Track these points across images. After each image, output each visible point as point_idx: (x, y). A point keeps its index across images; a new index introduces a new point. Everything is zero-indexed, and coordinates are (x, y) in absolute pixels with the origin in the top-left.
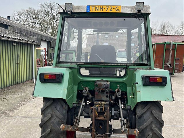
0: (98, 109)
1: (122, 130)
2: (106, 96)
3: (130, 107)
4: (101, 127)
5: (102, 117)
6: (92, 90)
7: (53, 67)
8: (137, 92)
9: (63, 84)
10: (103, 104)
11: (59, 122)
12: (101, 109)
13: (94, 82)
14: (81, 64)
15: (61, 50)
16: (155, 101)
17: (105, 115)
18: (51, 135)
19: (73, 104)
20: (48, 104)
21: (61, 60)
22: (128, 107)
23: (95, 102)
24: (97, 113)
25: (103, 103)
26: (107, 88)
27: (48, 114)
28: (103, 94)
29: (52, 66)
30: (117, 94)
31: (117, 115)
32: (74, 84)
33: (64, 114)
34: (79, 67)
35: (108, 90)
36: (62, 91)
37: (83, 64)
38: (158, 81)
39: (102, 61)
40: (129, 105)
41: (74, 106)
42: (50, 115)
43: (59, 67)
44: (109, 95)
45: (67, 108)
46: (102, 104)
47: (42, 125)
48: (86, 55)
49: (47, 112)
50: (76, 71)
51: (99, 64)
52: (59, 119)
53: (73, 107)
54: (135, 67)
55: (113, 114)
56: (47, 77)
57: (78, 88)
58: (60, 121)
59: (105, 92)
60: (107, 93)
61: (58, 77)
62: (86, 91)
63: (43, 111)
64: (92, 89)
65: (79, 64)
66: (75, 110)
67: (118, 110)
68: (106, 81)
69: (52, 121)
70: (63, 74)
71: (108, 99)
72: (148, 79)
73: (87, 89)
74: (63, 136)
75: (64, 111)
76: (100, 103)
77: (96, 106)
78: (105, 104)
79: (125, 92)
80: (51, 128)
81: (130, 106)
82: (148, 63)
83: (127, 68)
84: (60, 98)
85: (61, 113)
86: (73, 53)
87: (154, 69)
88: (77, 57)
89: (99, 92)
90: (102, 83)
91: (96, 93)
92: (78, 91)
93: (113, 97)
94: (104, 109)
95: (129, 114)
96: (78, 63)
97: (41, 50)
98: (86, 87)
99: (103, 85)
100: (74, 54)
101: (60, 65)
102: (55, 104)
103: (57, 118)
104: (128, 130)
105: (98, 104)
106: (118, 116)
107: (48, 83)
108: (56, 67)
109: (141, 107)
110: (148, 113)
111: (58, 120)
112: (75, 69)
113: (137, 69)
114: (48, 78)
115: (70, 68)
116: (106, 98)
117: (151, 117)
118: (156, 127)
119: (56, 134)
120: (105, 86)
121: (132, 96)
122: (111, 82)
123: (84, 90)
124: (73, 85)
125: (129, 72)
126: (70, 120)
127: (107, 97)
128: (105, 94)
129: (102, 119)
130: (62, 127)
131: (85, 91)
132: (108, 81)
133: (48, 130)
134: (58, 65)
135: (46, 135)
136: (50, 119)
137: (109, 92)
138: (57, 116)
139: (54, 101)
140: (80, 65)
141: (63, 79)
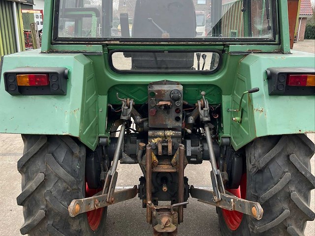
0: (157, 148)
1: (216, 198)
2: (174, 118)
3: (228, 140)
4: (165, 188)
5: (166, 167)
6: (141, 105)
7: (42, 52)
8: (255, 111)
9: (69, 97)
10: (168, 136)
11: (65, 191)
12: (165, 148)
13: (146, 86)
14: (112, 42)
15: (61, 7)
16: (299, 132)
17: (174, 160)
18: (49, 222)
19: (99, 137)
20: (36, 148)
21: (60, 35)
22: (225, 140)
23: (150, 133)
24: (155, 157)
25: (168, 134)
26: (178, 99)
27: (37, 172)
28: (168, 113)
29: (39, 50)
30: (201, 112)
31: (197, 155)
32: (99, 93)
33: (77, 170)
34: (109, 50)
35: (179, 104)
36: (67, 117)
37: (118, 42)
38: (308, 85)
39: (165, 35)
40: (225, 135)
41: (100, 142)
42: (40, 177)
43: (57, 52)
44: (181, 116)
45: (83, 152)
46: (165, 137)
47: (24, 201)
48: (124, 21)
49: (33, 168)
50: (102, 61)
51: (157, 41)
52: (65, 184)
53: (100, 146)
54: (245, 48)
55: (189, 154)
56: (25, 82)
57: (109, 101)
58: (68, 188)
59: (173, 109)
60: (177, 111)
61: (53, 80)
62: (129, 108)
63: (24, 166)
64: (141, 100)
65: (107, 45)
66: (104, 151)
67: (200, 145)
68: (174, 84)
69: (48, 189)
70: (66, 71)
71: (179, 124)
72: (283, 80)
73: (131, 104)
74: (78, 221)
75: (76, 162)
76: (160, 133)
77: (153, 141)
78: (172, 137)
79: (217, 105)
80: (47, 206)
81: (230, 138)
82: (275, 39)
83: (223, 51)
84: (64, 134)
85: (69, 170)
86: (90, 16)
87: (290, 53)
88: (103, 26)
89: (158, 109)
90: (166, 88)
91: (151, 110)
92: (109, 108)
93: (191, 120)
94: (170, 148)
95: (226, 154)
96: (105, 40)
97: (35, 15)
98: (128, 99)
99: (169, 93)
100: (94, 19)
101: (60, 47)
102: (53, 148)
103: (60, 181)
104: (232, 200)
105: (156, 137)
106: (200, 157)
107: (30, 97)
108: (51, 51)
109: (263, 146)
110: (280, 161)
111: (61, 186)
112: (99, 55)
113: (249, 52)
114: (28, 85)
115: (87, 55)
116: (174, 122)
117: (287, 170)
118: (299, 191)
119: (61, 219)
120: (172, 95)
121: (238, 118)
122: (185, 85)
123: (124, 107)
124: (97, 95)
125: (229, 60)
126: (94, 173)
127: (177, 119)
128: (173, 114)
129: (167, 171)
130: (74, 208)
131: (127, 109)
132: (178, 83)
133: (40, 213)
134: (56, 47)
135: (36, 223)
136: (42, 185)
137: (181, 108)
138: (60, 178)
139: (48, 141)
140: (110, 47)
141: (68, 85)
